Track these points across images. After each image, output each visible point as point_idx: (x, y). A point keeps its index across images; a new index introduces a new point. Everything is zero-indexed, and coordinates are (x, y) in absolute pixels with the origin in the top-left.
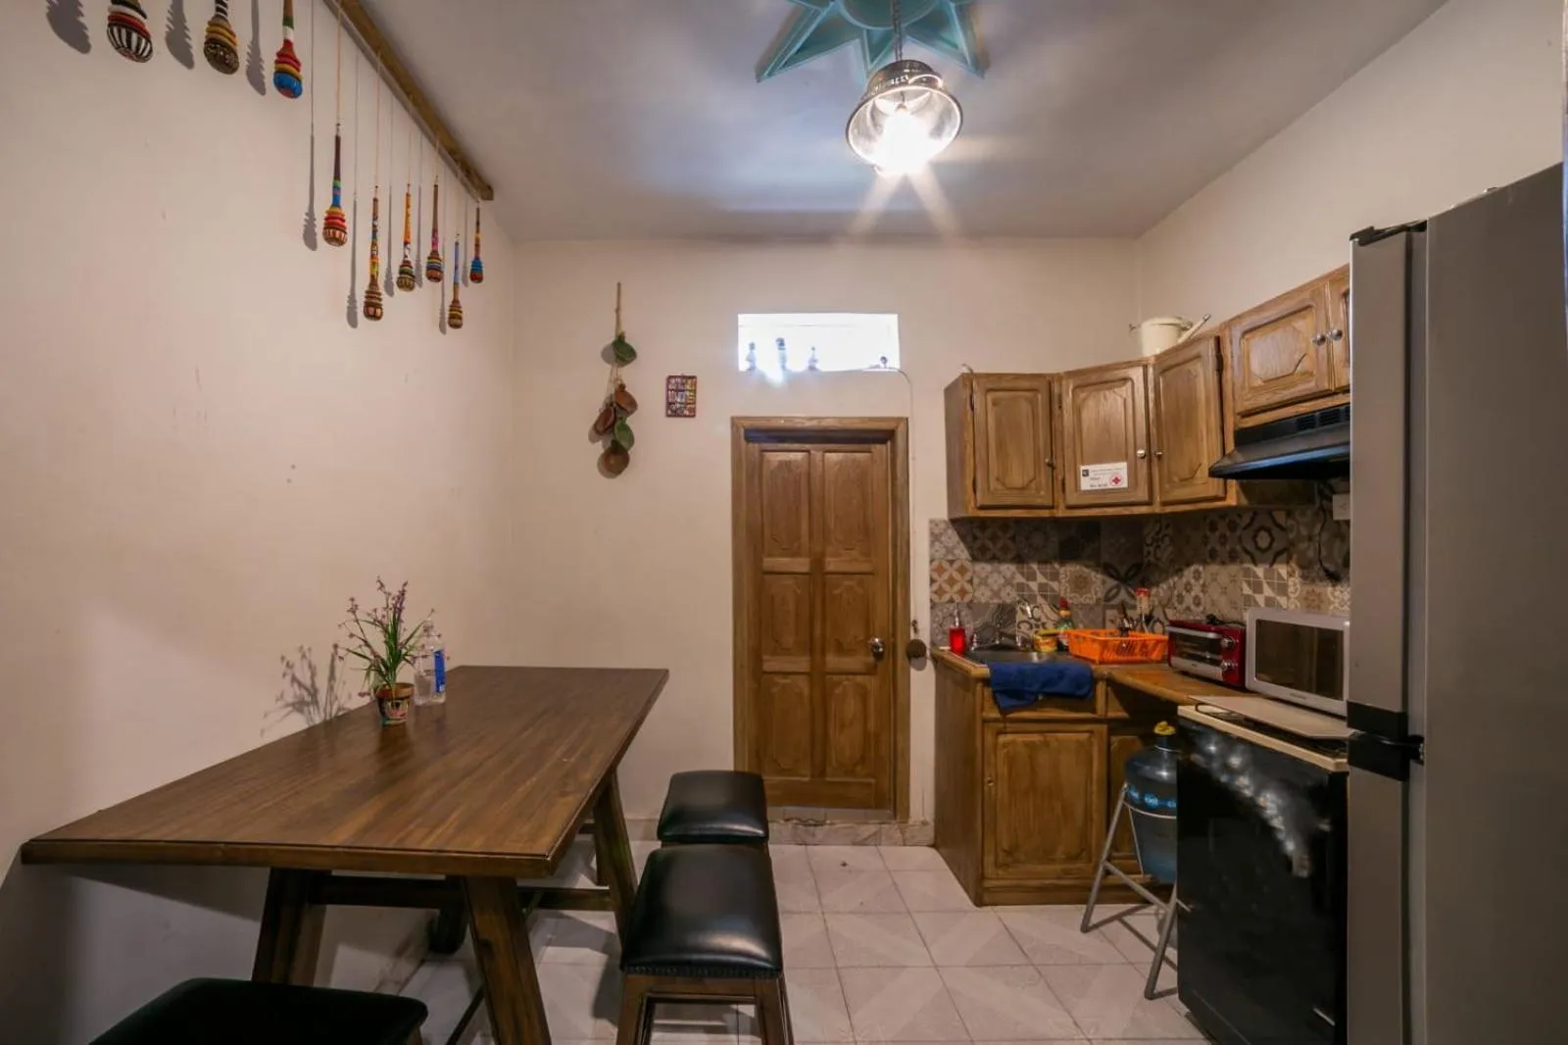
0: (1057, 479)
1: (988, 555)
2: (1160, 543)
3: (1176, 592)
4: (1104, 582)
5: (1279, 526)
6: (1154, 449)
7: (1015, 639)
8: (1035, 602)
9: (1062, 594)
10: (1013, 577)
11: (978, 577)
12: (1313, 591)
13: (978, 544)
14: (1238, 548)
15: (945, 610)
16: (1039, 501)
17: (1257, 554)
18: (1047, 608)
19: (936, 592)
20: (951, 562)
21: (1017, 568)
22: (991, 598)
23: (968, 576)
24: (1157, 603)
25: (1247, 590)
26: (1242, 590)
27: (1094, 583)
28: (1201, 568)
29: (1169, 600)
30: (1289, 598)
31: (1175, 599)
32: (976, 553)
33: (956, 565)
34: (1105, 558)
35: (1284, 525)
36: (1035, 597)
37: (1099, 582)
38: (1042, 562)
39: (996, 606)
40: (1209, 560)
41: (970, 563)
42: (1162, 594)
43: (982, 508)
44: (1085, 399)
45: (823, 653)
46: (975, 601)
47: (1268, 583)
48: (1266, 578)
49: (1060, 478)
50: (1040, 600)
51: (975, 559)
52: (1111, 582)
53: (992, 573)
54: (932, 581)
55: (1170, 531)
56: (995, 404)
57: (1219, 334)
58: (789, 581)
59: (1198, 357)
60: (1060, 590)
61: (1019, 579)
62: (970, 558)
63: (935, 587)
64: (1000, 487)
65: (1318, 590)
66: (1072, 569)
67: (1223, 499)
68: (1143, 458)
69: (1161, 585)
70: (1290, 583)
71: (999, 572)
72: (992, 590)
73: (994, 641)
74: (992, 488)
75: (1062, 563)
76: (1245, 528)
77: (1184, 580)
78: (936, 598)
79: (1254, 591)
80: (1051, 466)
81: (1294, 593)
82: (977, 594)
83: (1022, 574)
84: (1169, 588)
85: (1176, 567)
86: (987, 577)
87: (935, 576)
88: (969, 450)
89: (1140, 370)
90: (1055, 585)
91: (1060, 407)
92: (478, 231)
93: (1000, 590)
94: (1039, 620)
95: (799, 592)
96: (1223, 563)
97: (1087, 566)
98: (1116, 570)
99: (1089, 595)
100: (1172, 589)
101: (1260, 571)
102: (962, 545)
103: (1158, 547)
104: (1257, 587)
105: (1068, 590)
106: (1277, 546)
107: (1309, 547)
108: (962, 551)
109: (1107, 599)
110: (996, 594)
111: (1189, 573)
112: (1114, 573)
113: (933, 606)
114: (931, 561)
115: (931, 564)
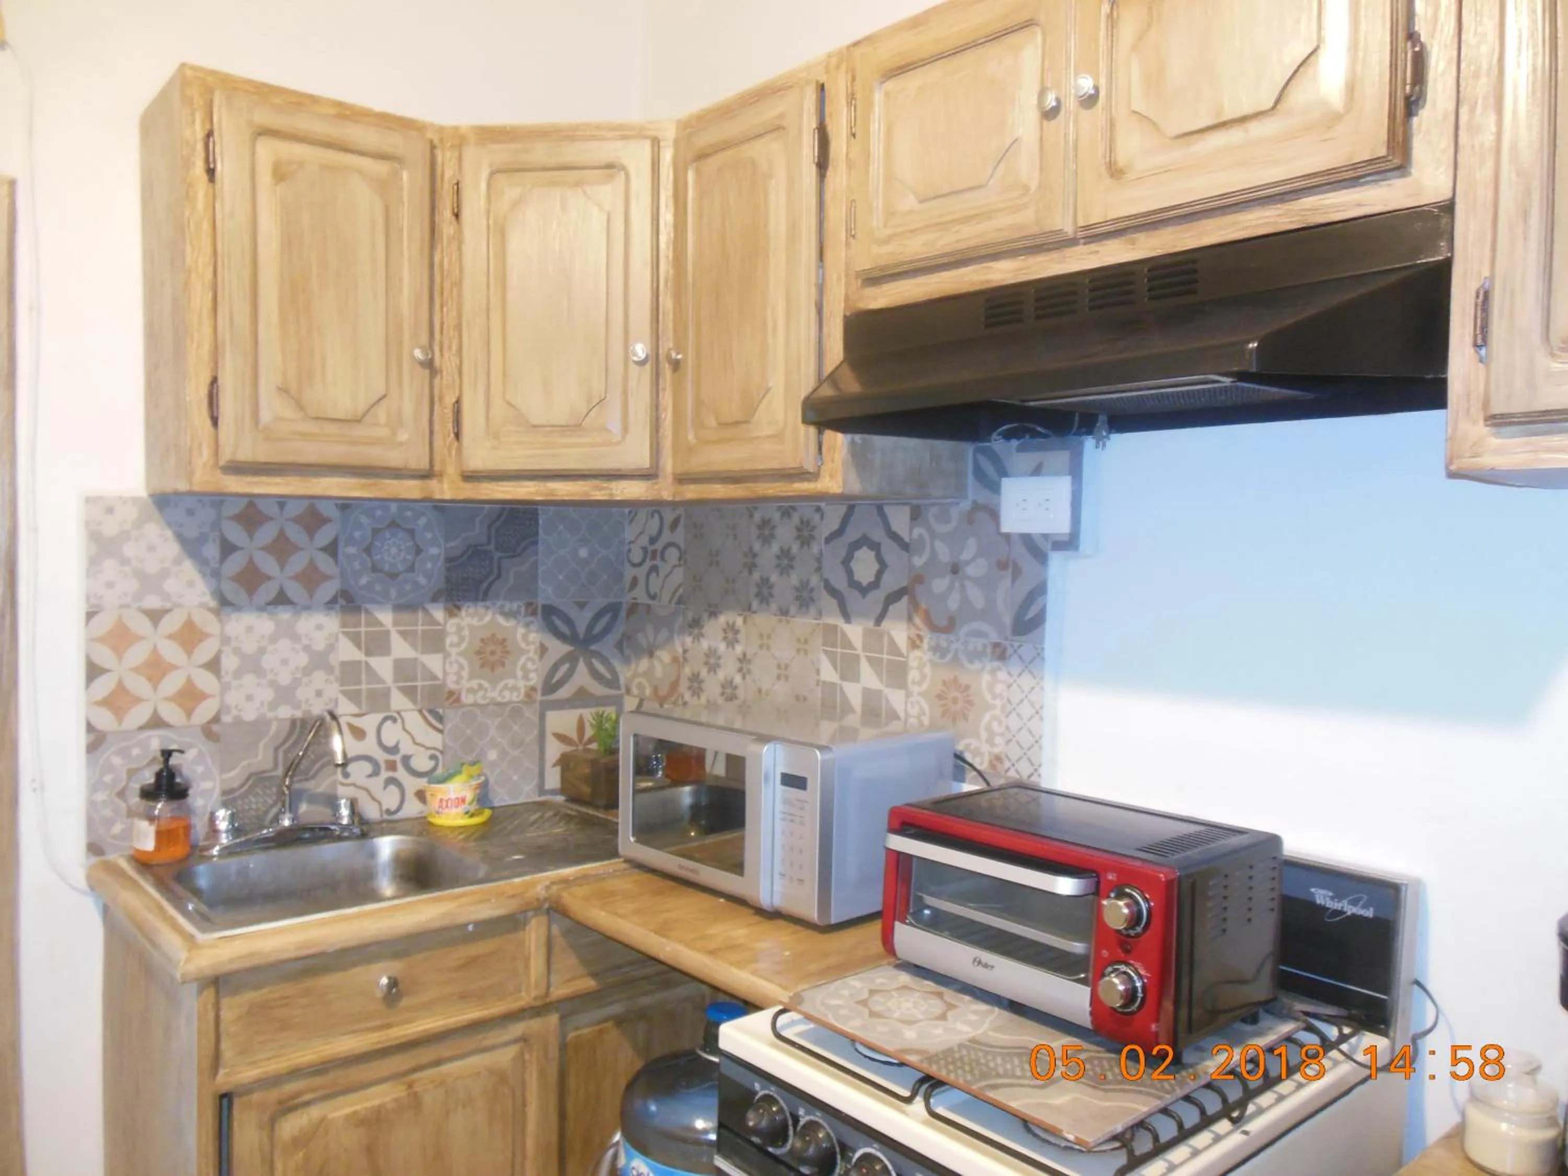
0: (441, 398)
1: (267, 591)
2: (658, 562)
3: (687, 671)
4: (543, 650)
5: (894, 537)
6: (667, 344)
7: (336, 808)
8: (387, 707)
9: (451, 684)
10: (331, 648)
11: (237, 651)
12: (955, 680)
13: (235, 563)
14: (815, 581)
15: (136, 751)
16: (394, 458)
17: (852, 597)
18: (414, 720)
19: (104, 702)
20: (155, 616)
21: (344, 625)
22: (274, 705)
23: (205, 652)
24: (648, 692)
25: (829, 673)
26: (818, 672)
27: (522, 652)
28: (739, 621)
29: (674, 685)
30: (909, 695)
31: (683, 687)
32: (229, 588)
33: (171, 623)
34: (547, 593)
35: (907, 539)
36: (386, 694)
37: (532, 651)
38: (404, 607)
39: (286, 726)
40: (755, 605)
41: (211, 617)
42: (659, 672)
43: (237, 468)
44: (517, 204)
46: (226, 719)
47: (869, 659)
48: (865, 649)
49: (450, 399)
50: (398, 701)
51: (224, 603)
52: (559, 648)
53: (274, 639)
54: (93, 671)
55: (679, 536)
56: (280, 174)
57: (823, 79)
59: (777, 128)
60: (445, 673)
61: (348, 651)
62: (213, 604)
63: (104, 685)
64: (288, 412)
65: (964, 679)
66: (475, 622)
67: (813, 476)
68: (642, 363)
69: (658, 653)
70: (913, 663)
71: (295, 637)
72: (273, 684)
73: (276, 819)
74: (266, 416)
75: (453, 609)
76: (828, 540)
77: (705, 644)
78: (105, 720)
79: (843, 678)
80: (429, 364)
81: (919, 683)
82: (233, 698)
83: (356, 639)
84: (675, 660)
85: (690, 615)
86: (262, 651)
87: (104, 657)
88: (200, 298)
89: (646, 148)
90: (433, 662)
91: (457, 216)
93: (296, 683)
94: (394, 750)
96: (784, 612)
97: (508, 615)
98: (568, 621)
99: (511, 682)
100: (679, 662)
101: (855, 632)
102: (189, 568)
103: (654, 569)
104: (849, 669)
105: (465, 674)
106: (891, 582)
107: (951, 588)
108: (191, 584)
109: (550, 686)
110: (285, 694)
111: (714, 630)
112: (563, 628)
113: (95, 741)
114: (90, 615)
115: (90, 624)
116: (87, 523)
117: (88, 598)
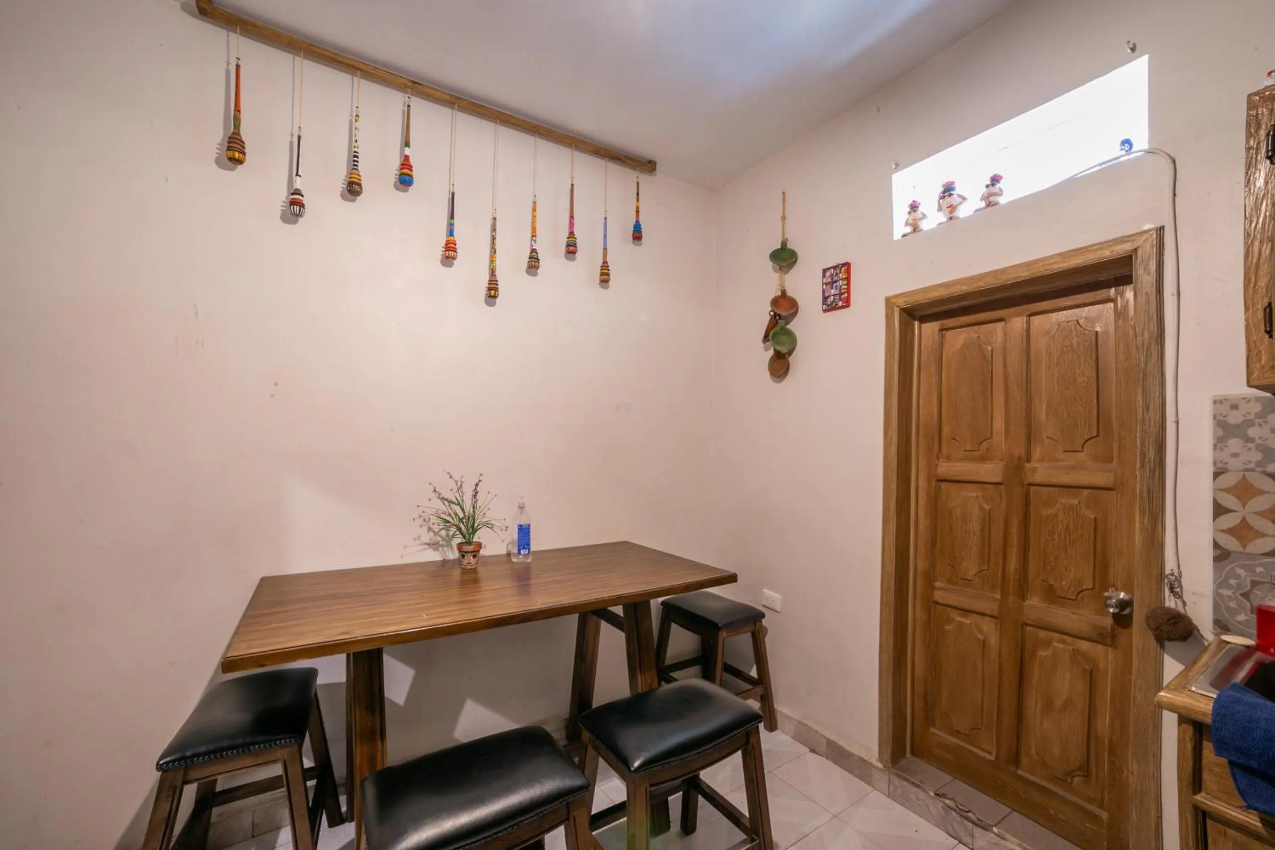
15: (1253, 568)
19: (1230, 531)
45: (1022, 595)
54: (1219, 510)
58: (971, 493)
63: (1229, 522)
78: (1231, 543)
87: (1229, 501)
92: (638, 200)
95: (987, 507)
113: (1221, 555)
114: (1216, 475)
115: (1215, 481)
116: (1215, 417)
117: (1215, 463)
